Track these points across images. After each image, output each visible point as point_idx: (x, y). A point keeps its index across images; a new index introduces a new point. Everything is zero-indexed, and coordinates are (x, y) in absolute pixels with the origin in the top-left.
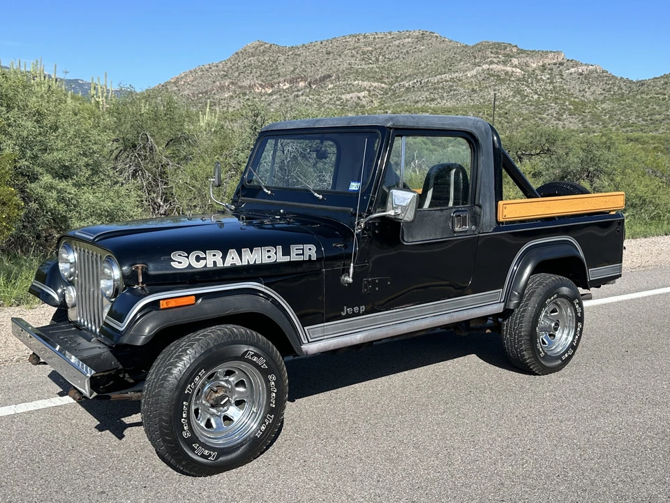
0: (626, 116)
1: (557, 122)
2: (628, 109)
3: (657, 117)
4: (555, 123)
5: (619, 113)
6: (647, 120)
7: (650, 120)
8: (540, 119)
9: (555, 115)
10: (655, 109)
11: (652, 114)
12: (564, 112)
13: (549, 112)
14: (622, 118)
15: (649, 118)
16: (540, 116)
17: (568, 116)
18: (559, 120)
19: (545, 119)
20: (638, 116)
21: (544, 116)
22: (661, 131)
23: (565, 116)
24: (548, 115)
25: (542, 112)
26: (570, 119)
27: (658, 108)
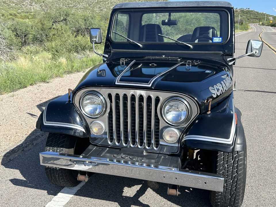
0: (59, 5)
1: (31, 6)
2: (59, 2)
3: (71, 5)
4: (30, 7)
5: (55, 3)
6: (67, 7)
7: (68, 6)
8: (23, 5)
9: (29, 3)
10: (69, 2)
11: (69, 4)
12: (33, 2)
13: (26, 2)
14: (57, 5)
15: (67, 6)
16: (22, 3)
17: (35, 4)
18: (31, 5)
19: (25, 5)
20: (63, 5)
21: (24, 3)
22: (73, 11)
23: (33, 4)
24: (26, 3)
25: (23, 2)
26: (36, 5)
27: (70, 2)
